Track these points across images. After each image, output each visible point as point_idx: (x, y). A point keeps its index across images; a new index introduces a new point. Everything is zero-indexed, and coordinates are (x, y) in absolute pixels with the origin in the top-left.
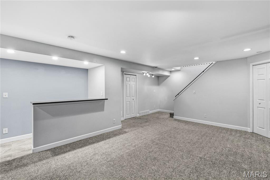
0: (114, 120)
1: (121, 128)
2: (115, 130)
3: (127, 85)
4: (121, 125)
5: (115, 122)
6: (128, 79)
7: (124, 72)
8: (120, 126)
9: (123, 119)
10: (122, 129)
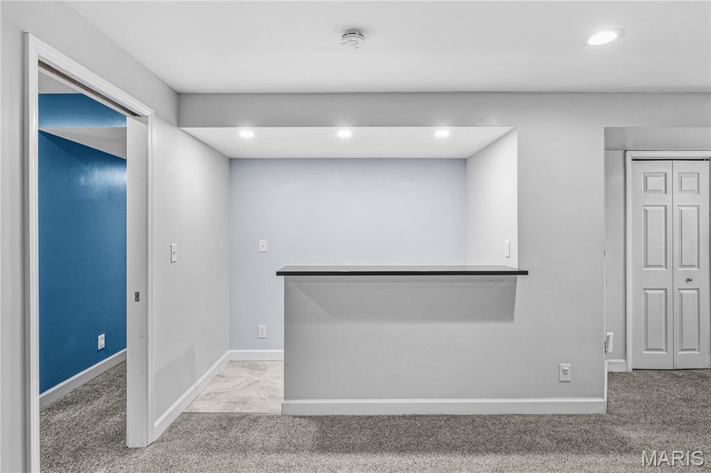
0: (565, 366)
1: (602, 410)
2: (569, 416)
3: (646, 211)
4: (605, 400)
5: (568, 378)
6: (656, 183)
7: (628, 153)
8: (596, 404)
9: (619, 366)
10: (610, 418)
